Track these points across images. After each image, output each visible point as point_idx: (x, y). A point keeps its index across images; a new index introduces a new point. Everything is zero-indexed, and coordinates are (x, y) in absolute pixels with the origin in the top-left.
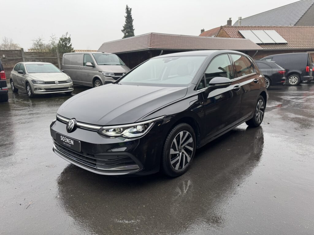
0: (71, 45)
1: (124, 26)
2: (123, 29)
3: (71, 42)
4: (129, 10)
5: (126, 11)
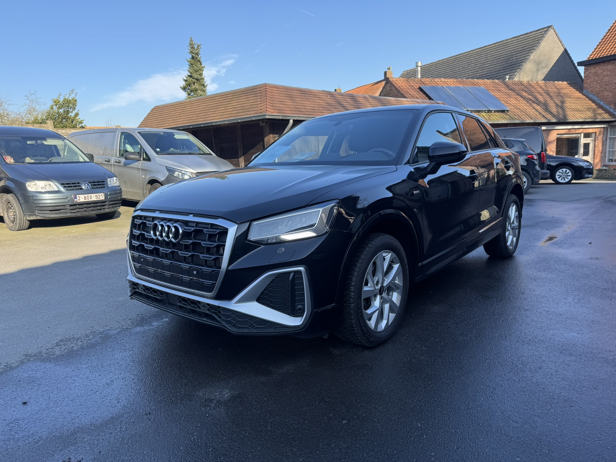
0: (77, 115)
1: (186, 79)
2: (183, 84)
3: (77, 108)
4: (196, 47)
5: (189, 49)
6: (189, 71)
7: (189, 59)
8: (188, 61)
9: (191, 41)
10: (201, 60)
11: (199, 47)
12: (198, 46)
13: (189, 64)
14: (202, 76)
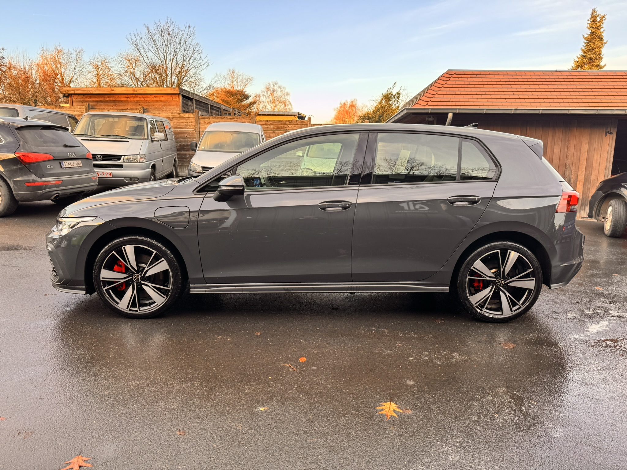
4: (598, 19)
5: (588, 24)
6: (583, 50)
7: (586, 36)
8: (585, 38)
9: (594, 12)
10: (603, 34)
11: (604, 19)
12: (602, 18)
13: (585, 41)
14: (600, 54)
